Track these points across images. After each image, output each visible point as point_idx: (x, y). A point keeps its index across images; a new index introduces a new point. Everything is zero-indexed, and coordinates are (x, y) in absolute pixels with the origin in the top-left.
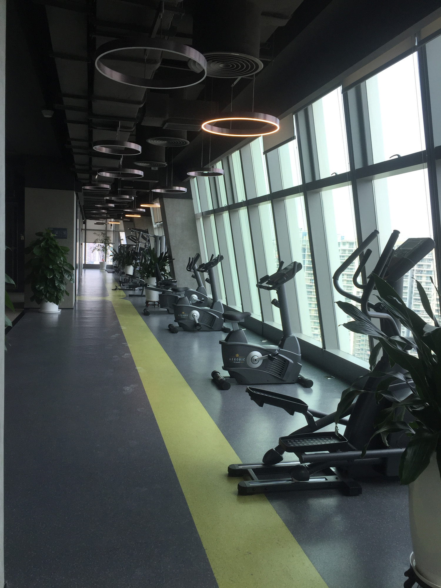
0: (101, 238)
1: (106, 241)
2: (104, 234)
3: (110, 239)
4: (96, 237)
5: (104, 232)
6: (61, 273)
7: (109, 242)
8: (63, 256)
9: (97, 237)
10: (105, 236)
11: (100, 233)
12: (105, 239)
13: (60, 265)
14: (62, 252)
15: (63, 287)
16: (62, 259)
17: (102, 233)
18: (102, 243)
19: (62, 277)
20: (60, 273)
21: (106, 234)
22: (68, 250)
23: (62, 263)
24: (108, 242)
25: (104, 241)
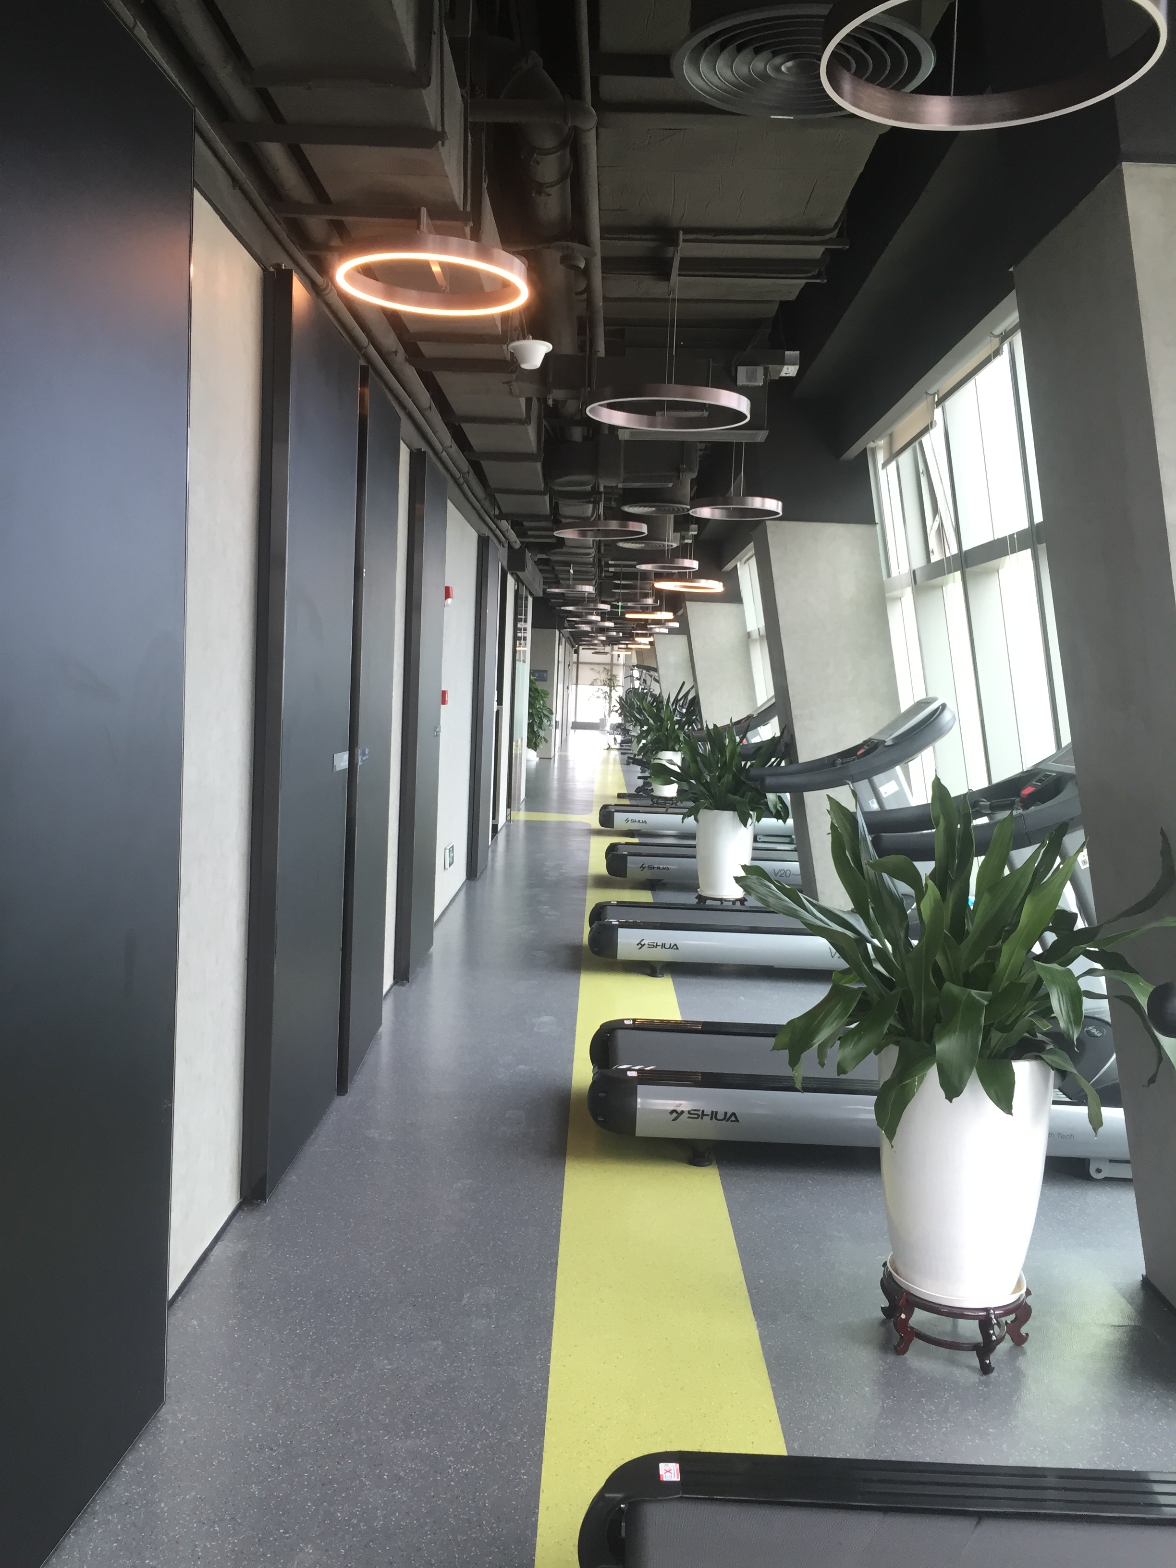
0: (604, 676)
1: (611, 682)
2: (608, 671)
3: (617, 679)
4: (594, 675)
5: (608, 667)
6: (541, 718)
7: (615, 685)
8: (543, 700)
9: (596, 676)
10: (609, 674)
11: (601, 668)
12: (609, 679)
13: (539, 710)
14: (542, 696)
15: (542, 733)
16: (541, 702)
17: (605, 668)
18: (604, 685)
19: (541, 722)
20: (539, 718)
21: (611, 670)
22: (548, 694)
23: (542, 707)
24: (614, 683)
25: (608, 682)
